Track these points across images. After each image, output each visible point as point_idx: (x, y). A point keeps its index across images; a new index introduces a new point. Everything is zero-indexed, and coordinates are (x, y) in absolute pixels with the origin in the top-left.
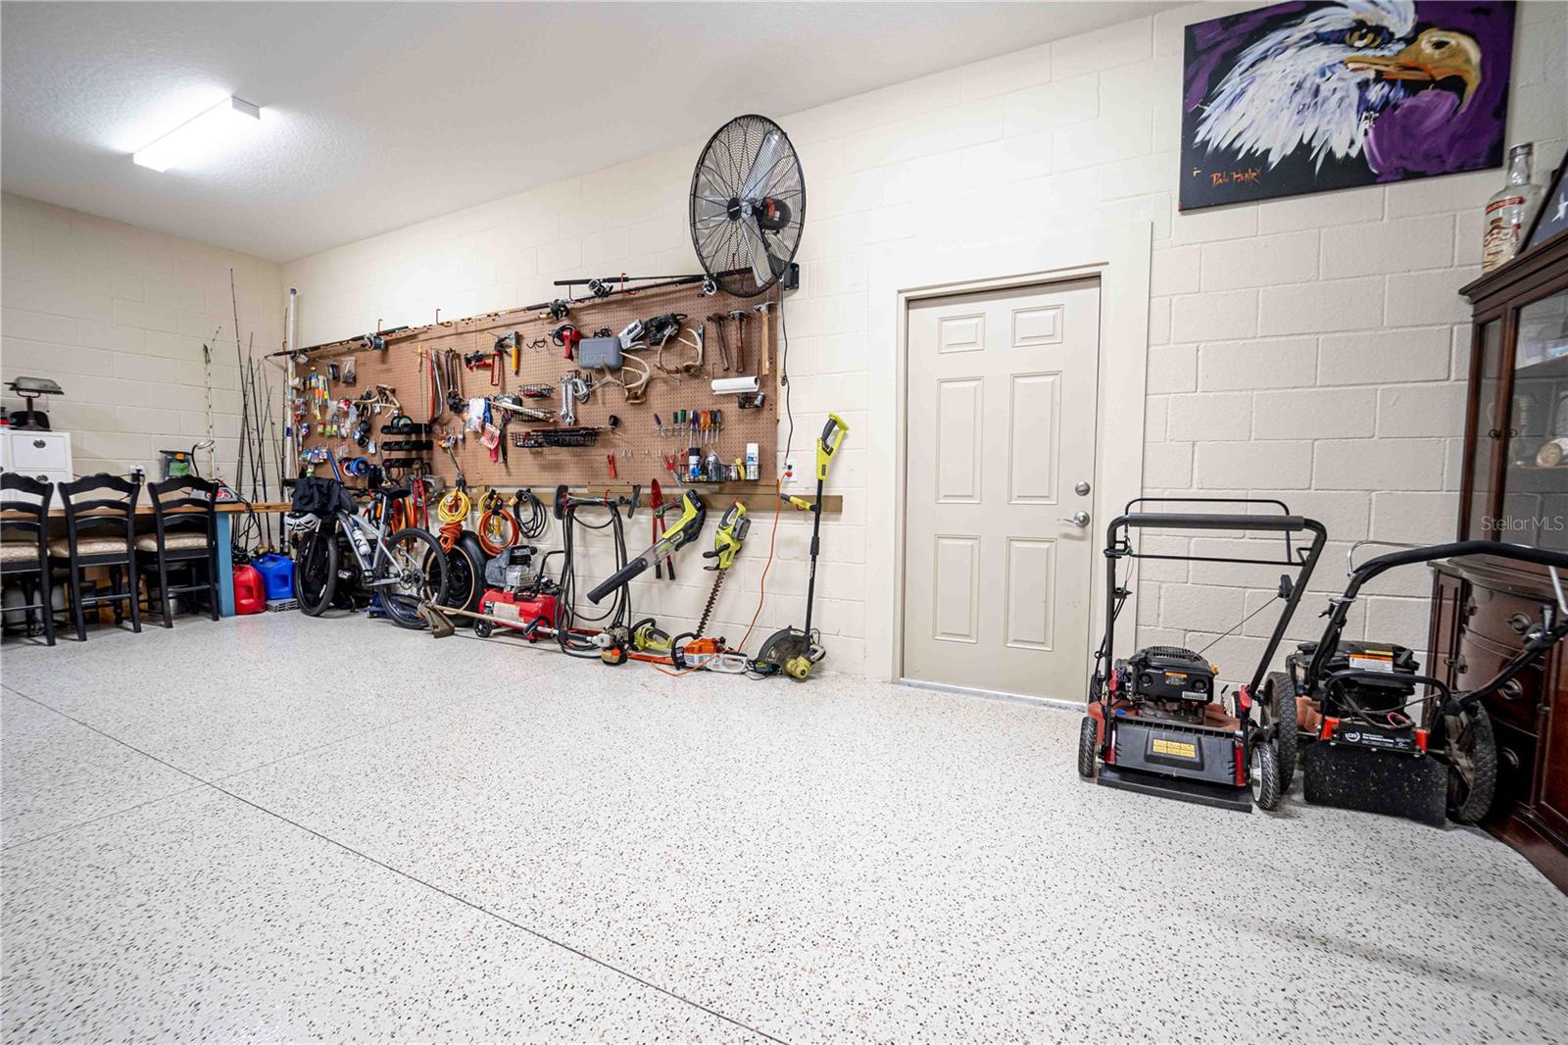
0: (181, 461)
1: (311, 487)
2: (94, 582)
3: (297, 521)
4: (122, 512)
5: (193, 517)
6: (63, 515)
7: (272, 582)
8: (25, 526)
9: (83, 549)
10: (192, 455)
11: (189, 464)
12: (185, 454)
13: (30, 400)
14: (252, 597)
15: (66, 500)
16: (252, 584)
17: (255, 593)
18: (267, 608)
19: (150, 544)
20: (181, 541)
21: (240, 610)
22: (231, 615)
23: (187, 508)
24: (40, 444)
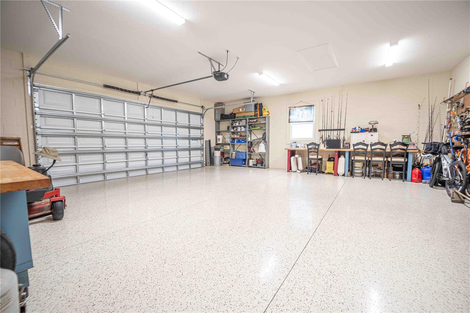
0: (407, 138)
1: (432, 145)
2: (381, 167)
3: (424, 156)
4: (383, 151)
5: (402, 153)
6: (370, 151)
7: (425, 174)
8: (363, 153)
9: (374, 159)
10: (410, 136)
11: (409, 139)
12: (408, 136)
13: (373, 126)
14: (416, 177)
15: (371, 148)
16: (416, 174)
17: (417, 177)
18: (421, 182)
19: (389, 159)
20: (397, 159)
21: (412, 180)
22: (409, 181)
23: (399, 151)
24: (372, 135)
